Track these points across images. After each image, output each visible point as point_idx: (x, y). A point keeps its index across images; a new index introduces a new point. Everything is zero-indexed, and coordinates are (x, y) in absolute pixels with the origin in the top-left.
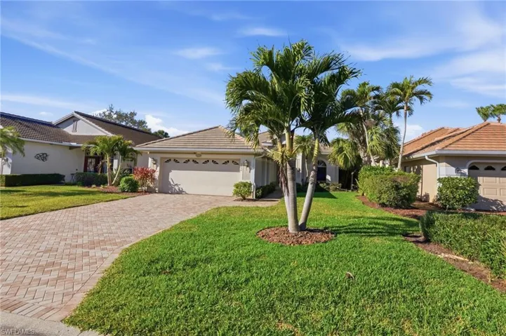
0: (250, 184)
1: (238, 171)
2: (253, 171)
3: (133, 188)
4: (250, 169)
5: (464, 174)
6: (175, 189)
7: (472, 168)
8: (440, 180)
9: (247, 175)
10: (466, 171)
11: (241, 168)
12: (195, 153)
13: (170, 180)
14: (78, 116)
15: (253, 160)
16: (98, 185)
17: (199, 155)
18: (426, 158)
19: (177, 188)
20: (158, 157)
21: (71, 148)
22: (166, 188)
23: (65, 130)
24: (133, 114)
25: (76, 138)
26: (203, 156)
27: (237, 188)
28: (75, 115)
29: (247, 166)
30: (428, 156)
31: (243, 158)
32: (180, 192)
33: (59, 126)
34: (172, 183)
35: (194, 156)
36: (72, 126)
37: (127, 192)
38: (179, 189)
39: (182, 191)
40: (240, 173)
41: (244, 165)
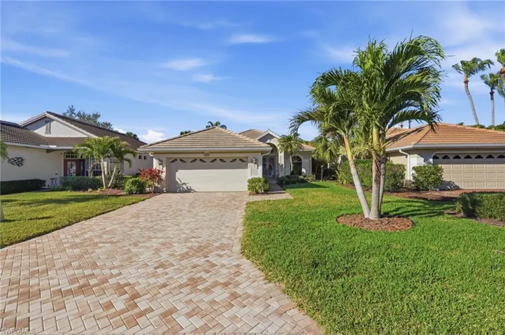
0: (260, 179)
1: (247, 167)
2: (261, 168)
3: (141, 190)
4: (258, 166)
5: (430, 163)
6: (183, 188)
7: (435, 158)
8: (414, 168)
9: (255, 171)
10: (431, 160)
11: (250, 165)
12: (203, 153)
13: (177, 180)
14: (52, 116)
15: (260, 157)
16: (95, 188)
17: (207, 154)
18: (400, 151)
19: (185, 187)
20: (164, 157)
21: (49, 151)
22: (173, 187)
23: (36, 131)
24: (97, 116)
25: (54, 141)
26: (211, 155)
27: (250, 183)
28: (48, 115)
29: (255, 163)
30: (402, 150)
31: (250, 156)
32: (189, 191)
33: (27, 127)
34: (179, 182)
35: (201, 156)
36: (44, 127)
37: (136, 193)
38: (187, 188)
39: (191, 189)
40: (249, 170)
41: (252, 162)
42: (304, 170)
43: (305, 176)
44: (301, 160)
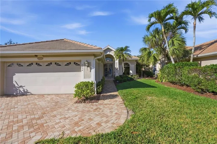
0: (92, 84)
1: (79, 70)
2: (93, 71)
4: (91, 69)
6: (20, 90)
9: (88, 74)
11: (83, 68)
13: (14, 83)
15: (93, 60)
17: (40, 58)
19: (21, 89)
26: (45, 59)
27: (79, 89)
29: (88, 66)
31: (83, 59)
32: (25, 94)
34: (16, 85)
35: (35, 59)
38: (24, 90)
39: (27, 92)
40: (82, 73)
41: (85, 65)
42: (131, 72)
43: (132, 76)
44: (129, 65)
